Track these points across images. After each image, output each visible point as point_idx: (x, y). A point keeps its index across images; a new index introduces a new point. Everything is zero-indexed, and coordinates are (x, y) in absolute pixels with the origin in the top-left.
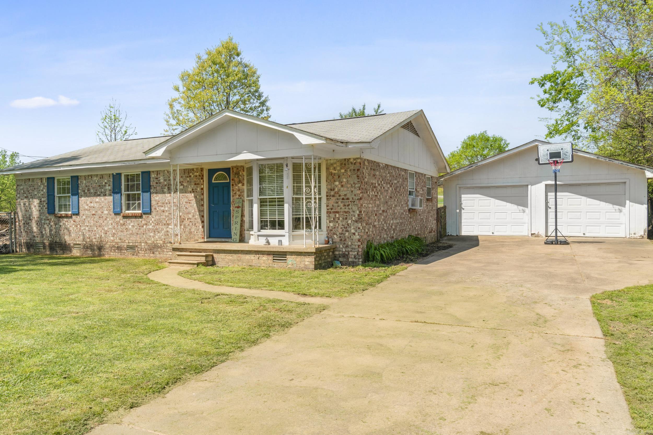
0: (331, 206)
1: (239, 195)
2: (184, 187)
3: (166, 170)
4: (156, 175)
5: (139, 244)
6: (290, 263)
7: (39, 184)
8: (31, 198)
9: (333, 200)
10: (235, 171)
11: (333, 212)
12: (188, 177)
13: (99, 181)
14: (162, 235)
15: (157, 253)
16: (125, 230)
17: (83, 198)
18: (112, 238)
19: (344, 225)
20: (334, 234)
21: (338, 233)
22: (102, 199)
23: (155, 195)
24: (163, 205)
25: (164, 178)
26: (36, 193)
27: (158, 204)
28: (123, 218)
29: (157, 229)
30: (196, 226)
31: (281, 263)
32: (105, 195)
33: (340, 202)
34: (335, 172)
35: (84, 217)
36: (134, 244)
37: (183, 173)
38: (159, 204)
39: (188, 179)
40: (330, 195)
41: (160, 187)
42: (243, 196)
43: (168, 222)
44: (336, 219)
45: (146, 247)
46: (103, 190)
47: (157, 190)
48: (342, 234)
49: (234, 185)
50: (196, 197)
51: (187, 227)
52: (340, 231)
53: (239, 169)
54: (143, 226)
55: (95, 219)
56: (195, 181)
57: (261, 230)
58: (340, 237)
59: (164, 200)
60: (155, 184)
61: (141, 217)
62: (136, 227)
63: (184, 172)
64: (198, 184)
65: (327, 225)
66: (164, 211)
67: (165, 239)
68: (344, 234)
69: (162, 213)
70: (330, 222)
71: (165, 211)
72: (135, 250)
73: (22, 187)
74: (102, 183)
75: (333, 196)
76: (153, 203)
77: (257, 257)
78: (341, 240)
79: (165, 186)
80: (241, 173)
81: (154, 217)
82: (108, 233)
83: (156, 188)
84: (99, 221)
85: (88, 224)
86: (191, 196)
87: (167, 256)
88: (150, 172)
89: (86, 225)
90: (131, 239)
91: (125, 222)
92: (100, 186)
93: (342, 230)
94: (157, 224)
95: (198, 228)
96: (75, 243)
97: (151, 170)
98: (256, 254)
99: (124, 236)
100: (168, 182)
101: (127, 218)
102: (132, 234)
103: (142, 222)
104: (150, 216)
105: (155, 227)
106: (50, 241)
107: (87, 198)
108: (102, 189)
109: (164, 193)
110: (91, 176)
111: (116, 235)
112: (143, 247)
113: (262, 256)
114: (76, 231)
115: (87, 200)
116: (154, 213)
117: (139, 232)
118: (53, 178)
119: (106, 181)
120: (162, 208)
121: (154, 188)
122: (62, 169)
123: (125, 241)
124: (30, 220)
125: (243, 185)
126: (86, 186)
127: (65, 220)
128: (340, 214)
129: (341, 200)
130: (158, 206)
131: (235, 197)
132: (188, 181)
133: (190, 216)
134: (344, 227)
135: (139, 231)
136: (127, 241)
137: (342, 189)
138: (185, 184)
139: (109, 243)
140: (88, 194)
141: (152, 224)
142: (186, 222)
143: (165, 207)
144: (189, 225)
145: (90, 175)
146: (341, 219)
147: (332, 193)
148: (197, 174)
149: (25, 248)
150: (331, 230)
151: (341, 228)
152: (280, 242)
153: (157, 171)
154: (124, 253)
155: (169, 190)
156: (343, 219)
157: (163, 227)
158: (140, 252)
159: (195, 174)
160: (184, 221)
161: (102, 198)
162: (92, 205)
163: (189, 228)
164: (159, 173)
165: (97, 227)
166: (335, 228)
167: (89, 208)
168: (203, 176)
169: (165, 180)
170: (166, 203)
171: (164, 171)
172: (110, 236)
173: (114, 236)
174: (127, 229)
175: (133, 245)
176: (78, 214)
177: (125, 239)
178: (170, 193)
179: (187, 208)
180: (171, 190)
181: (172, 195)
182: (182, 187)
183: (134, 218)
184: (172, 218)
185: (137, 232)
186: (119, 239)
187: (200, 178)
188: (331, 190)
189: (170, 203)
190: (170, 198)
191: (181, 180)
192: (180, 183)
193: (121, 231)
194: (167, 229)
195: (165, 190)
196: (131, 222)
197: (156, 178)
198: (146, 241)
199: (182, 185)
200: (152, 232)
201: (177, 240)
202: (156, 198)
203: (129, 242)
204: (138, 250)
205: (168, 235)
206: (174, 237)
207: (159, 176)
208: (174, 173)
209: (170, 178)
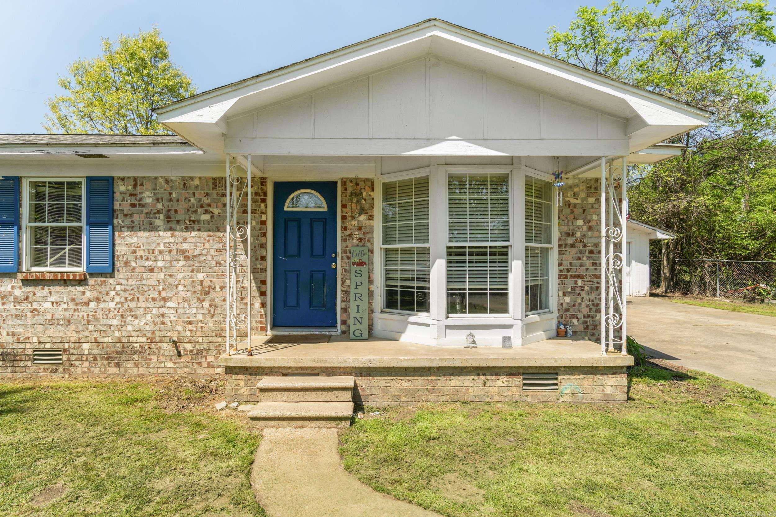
0: (566, 265)
1: (360, 240)
2: (212, 217)
3: (162, 177)
4: (130, 188)
5: (72, 345)
6: (568, 392)
9: (571, 254)
10: (350, 190)
11: (571, 276)
14: (146, 324)
15: (130, 364)
16: (29, 315)
19: (593, 301)
20: (573, 316)
21: (580, 316)
23: (126, 233)
24: (151, 256)
25: (155, 194)
27: (135, 252)
28: (23, 285)
29: (131, 310)
30: (246, 304)
31: (544, 393)
33: (585, 258)
34: (575, 201)
36: (60, 346)
37: (211, 186)
39: (225, 200)
40: (566, 245)
41: (143, 215)
42: (369, 241)
43: (163, 294)
44: (578, 289)
45: (97, 352)
47: (132, 222)
48: (589, 316)
49: (349, 218)
51: (219, 304)
52: (585, 310)
53: (362, 185)
54: (87, 304)
57: (450, 315)
58: (585, 322)
59: (154, 245)
60: (126, 207)
61: (82, 281)
62: (65, 306)
63: (215, 185)
64: (252, 212)
65: (559, 300)
66: (152, 270)
67: (153, 333)
68: (592, 317)
69: (147, 275)
70: (564, 295)
71: (156, 269)
72: (60, 359)
75: (572, 246)
76: (120, 249)
77: (482, 381)
78: (587, 328)
79: (158, 212)
80: (364, 194)
81: (124, 282)
83: (131, 216)
87: (160, 371)
88: (113, 178)
90: (48, 333)
91: (32, 294)
93: (588, 309)
94: (132, 299)
95: (249, 307)
97: (116, 174)
98: (479, 375)
99: (26, 327)
100: (166, 204)
101: (36, 285)
102: (53, 322)
103: (84, 293)
104: (111, 280)
105: (126, 306)
109: (153, 228)
112: (86, 352)
113: (494, 377)
116: (122, 274)
117: (75, 318)
120: (148, 263)
121: (126, 216)
123: (28, 338)
125: (371, 217)
128: (585, 279)
129: (587, 255)
130: (136, 258)
131: (349, 244)
132: (225, 205)
134: (593, 305)
135: (76, 314)
136: (35, 339)
137: (590, 233)
142: (218, 295)
143: (156, 260)
146: (586, 288)
147: (570, 241)
150: (567, 310)
151: (588, 306)
152: (507, 340)
153: (135, 179)
154: (25, 367)
155: (168, 222)
156: (591, 288)
157: (150, 305)
158: (77, 363)
160: (212, 292)
164: (139, 183)
166: (574, 306)
168: (265, 194)
169: (158, 200)
170: (161, 252)
171: (156, 178)
174: (35, 309)
175: (55, 348)
177: (30, 334)
178: (171, 229)
179: (220, 264)
180: (178, 222)
181: (177, 233)
182: (206, 217)
183: (59, 285)
184: (177, 286)
185: (68, 317)
186: (8, 335)
187: (259, 198)
188: (568, 234)
189: (170, 251)
190: (171, 240)
191: (206, 200)
192: (202, 206)
193: (16, 316)
194: (161, 310)
195: (158, 222)
196: (50, 293)
197: (131, 195)
198: (96, 339)
199: (206, 212)
200: (114, 317)
201: (188, 334)
202: (129, 240)
203: (40, 342)
204: (69, 359)
205: (163, 323)
206: (180, 328)
207: (139, 189)
208: (185, 185)
209: (174, 195)
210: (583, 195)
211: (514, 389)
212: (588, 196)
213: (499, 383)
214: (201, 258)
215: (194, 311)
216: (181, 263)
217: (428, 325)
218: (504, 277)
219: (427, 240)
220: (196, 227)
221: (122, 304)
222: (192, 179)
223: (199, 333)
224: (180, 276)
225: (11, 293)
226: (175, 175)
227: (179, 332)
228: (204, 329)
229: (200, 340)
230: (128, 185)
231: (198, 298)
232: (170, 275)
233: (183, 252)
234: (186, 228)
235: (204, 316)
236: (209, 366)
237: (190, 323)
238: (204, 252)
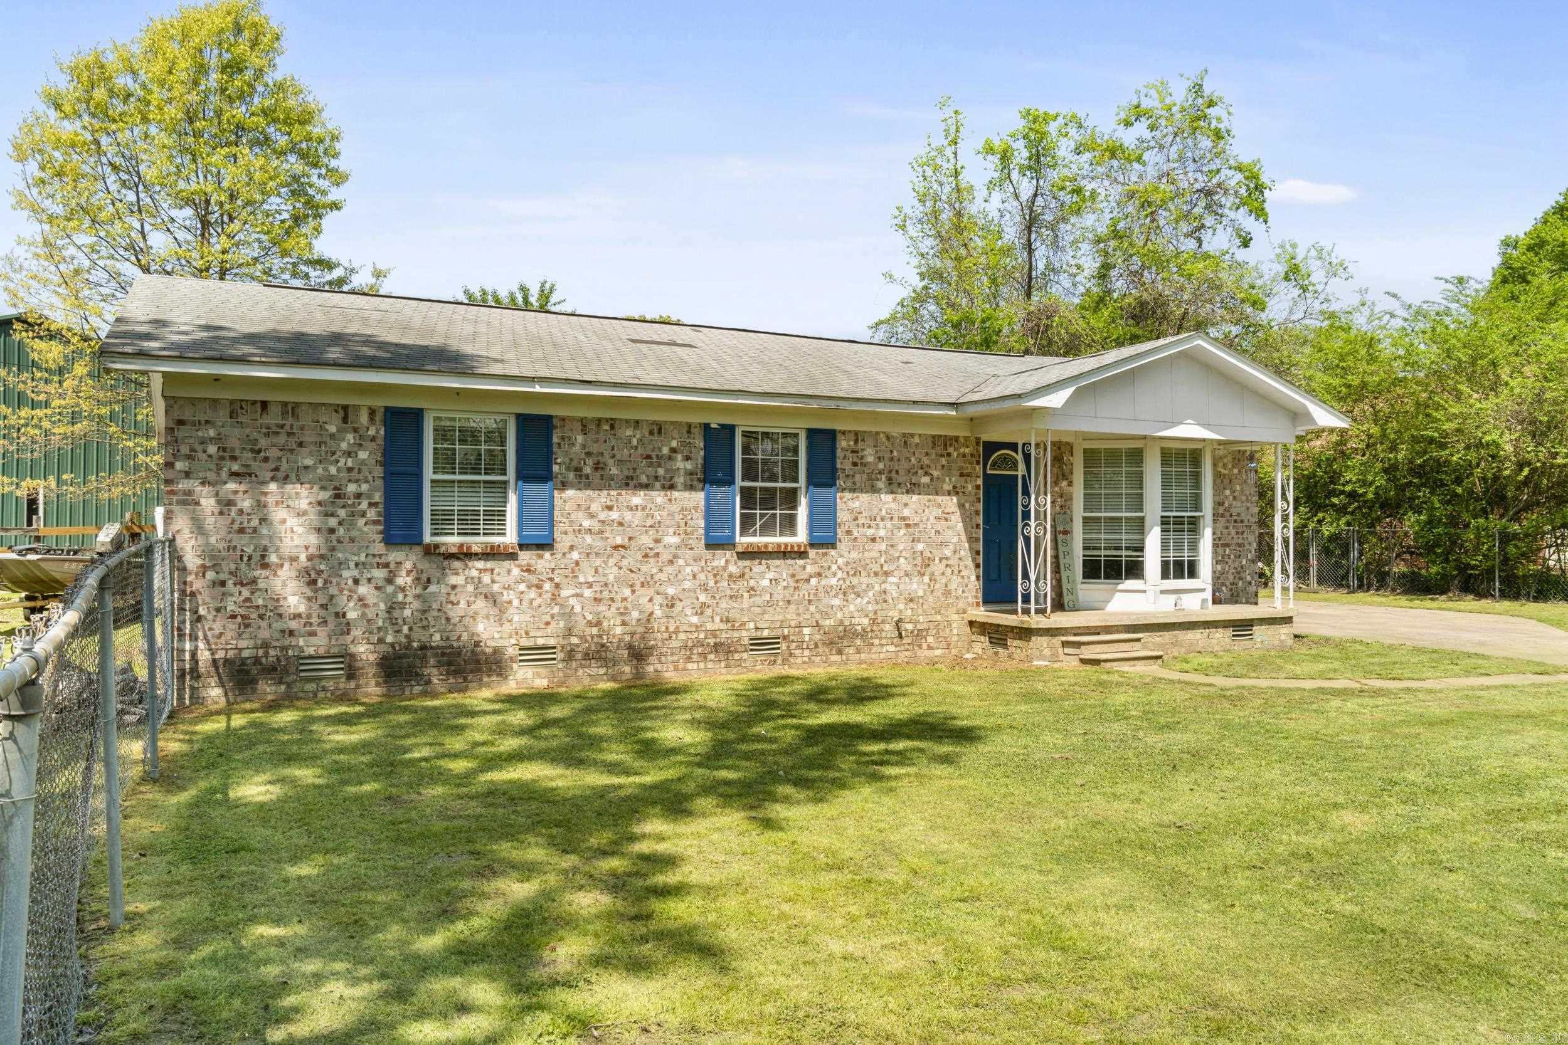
1: (1061, 507)
2: (932, 480)
3: (884, 433)
4: (852, 443)
5: (792, 630)
6: (1259, 640)
7: (332, 429)
8: (273, 479)
9: (1221, 522)
11: (1221, 544)
12: (942, 456)
13: (645, 441)
14: (869, 603)
15: (851, 650)
16: (746, 595)
17: (570, 492)
18: (695, 620)
21: (1228, 584)
22: (659, 500)
23: (848, 495)
24: (873, 523)
25: (877, 452)
26: (308, 462)
27: (856, 519)
28: (738, 558)
30: (963, 577)
31: (1245, 643)
32: (672, 487)
33: (1231, 527)
34: (1225, 471)
35: (575, 555)
36: (779, 632)
38: (860, 521)
39: (944, 461)
40: (1218, 514)
41: (865, 476)
43: (885, 568)
44: (1226, 558)
46: (661, 472)
47: (854, 483)
48: (1234, 584)
50: (963, 505)
51: (938, 578)
53: (1063, 449)
54: (808, 581)
55: (625, 562)
56: (961, 468)
58: (1231, 590)
59: (875, 511)
60: (848, 465)
61: (802, 555)
62: (785, 584)
63: (934, 443)
64: (968, 475)
65: (1213, 568)
66: (873, 540)
67: (875, 613)
69: (868, 546)
70: (1217, 563)
71: (877, 539)
72: (779, 648)
73: (212, 433)
74: (660, 449)
75: (1222, 515)
76: (843, 516)
77: (1206, 634)
78: (1232, 595)
79: (880, 473)
80: (1067, 459)
81: (846, 554)
82: (679, 606)
83: (853, 476)
84: (644, 569)
85: (591, 579)
86: (951, 503)
87: (882, 656)
88: (835, 431)
89: (582, 579)
90: (767, 617)
91: (747, 570)
92: (649, 457)
93: (1233, 577)
94: (855, 574)
95: (966, 580)
96: (525, 642)
97: (837, 426)
99: (742, 610)
100: (888, 463)
101: (753, 559)
102: (771, 603)
103: (804, 568)
104: (833, 552)
105: (848, 582)
106: (392, 645)
107: (589, 492)
108: (659, 466)
109: (874, 490)
110: (613, 423)
111: (710, 610)
112: (807, 638)
113: (1213, 630)
114: (535, 604)
115: (591, 500)
116: (842, 546)
117: (796, 597)
118: (417, 415)
119: (674, 444)
120: (870, 532)
121: (847, 476)
122: (538, 389)
123: (744, 624)
124: (265, 566)
125: (1070, 484)
126: (589, 454)
127: (480, 564)
128: (1231, 548)
129: (1233, 524)
130: (858, 526)
132: (943, 466)
133: (948, 552)
135: (796, 593)
136: (752, 625)
137: (1235, 502)
138: (936, 473)
139: (682, 636)
140: (597, 481)
141: (840, 574)
142: (938, 567)
143: (878, 528)
144: (943, 574)
145: (607, 420)
147: (1221, 510)
148: (967, 450)
149: (222, 685)
151: (1233, 574)
153: (856, 434)
154: (741, 659)
157: (873, 580)
158: (798, 652)
159: (962, 450)
160: (931, 564)
161: (659, 497)
162: (614, 515)
163: (944, 581)
164: (860, 438)
165: (632, 586)
167: (597, 527)
168: (979, 456)
169: (879, 458)
170: (882, 519)
171: (877, 433)
172: (688, 611)
173: (702, 613)
174: (752, 589)
175: (773, 634)
176: (545, 545)
177: (746, 620)
178: (892, 492)
179: (939, 532)
180: (899, 484)
181: (899, 496)
182: (926, 480)
183: (778, 558)
184: (898, 558)
185: (788, 597)
186: (722, 621)
187: (974, 460)
188: (1219, 504)
189: (892, 518)
190: (893, 505)
191: (926, 461)
192: (922, 468)
193: (731, 597)
194: (883, 586)
195: (880, 485)
196: (768, 568)
197: (853, 452)
198: (817, 622)
199: (926, 473)
200: (836, 596)
201: (909, 612)
202: (851, 504)
203: (757, 628)
204: (788, 647)
205: (885, 601)
206: (901, 606)
207: (860, 445)
208: (905, 442)
209: (895, 454)
210: (1230, 466)
211: (1226, 640)
212: (1233, 467)
213: (1218, 635)
214: (922, 526)
215: (915, 586)
216: (903, 531)
217: (1145, 591)
218: (1194, 546)
219: (1142, 510)
220: (916, 491)
221: (844, 579)
222: (912, 435)
223: (920, 611)
224: (901, 547)
225: (725, 569)
226: (896, 431)
227: (901, 611)
228: (925, 607)
229: (921, 619)
230: (848, 441)
231: (919, 572)
232: (892, 546)
233: (904, 519)
234: (908, 492)
235: (924, 591)
236: (930, 648)
237: (911, 600)
238: (925, 519)
